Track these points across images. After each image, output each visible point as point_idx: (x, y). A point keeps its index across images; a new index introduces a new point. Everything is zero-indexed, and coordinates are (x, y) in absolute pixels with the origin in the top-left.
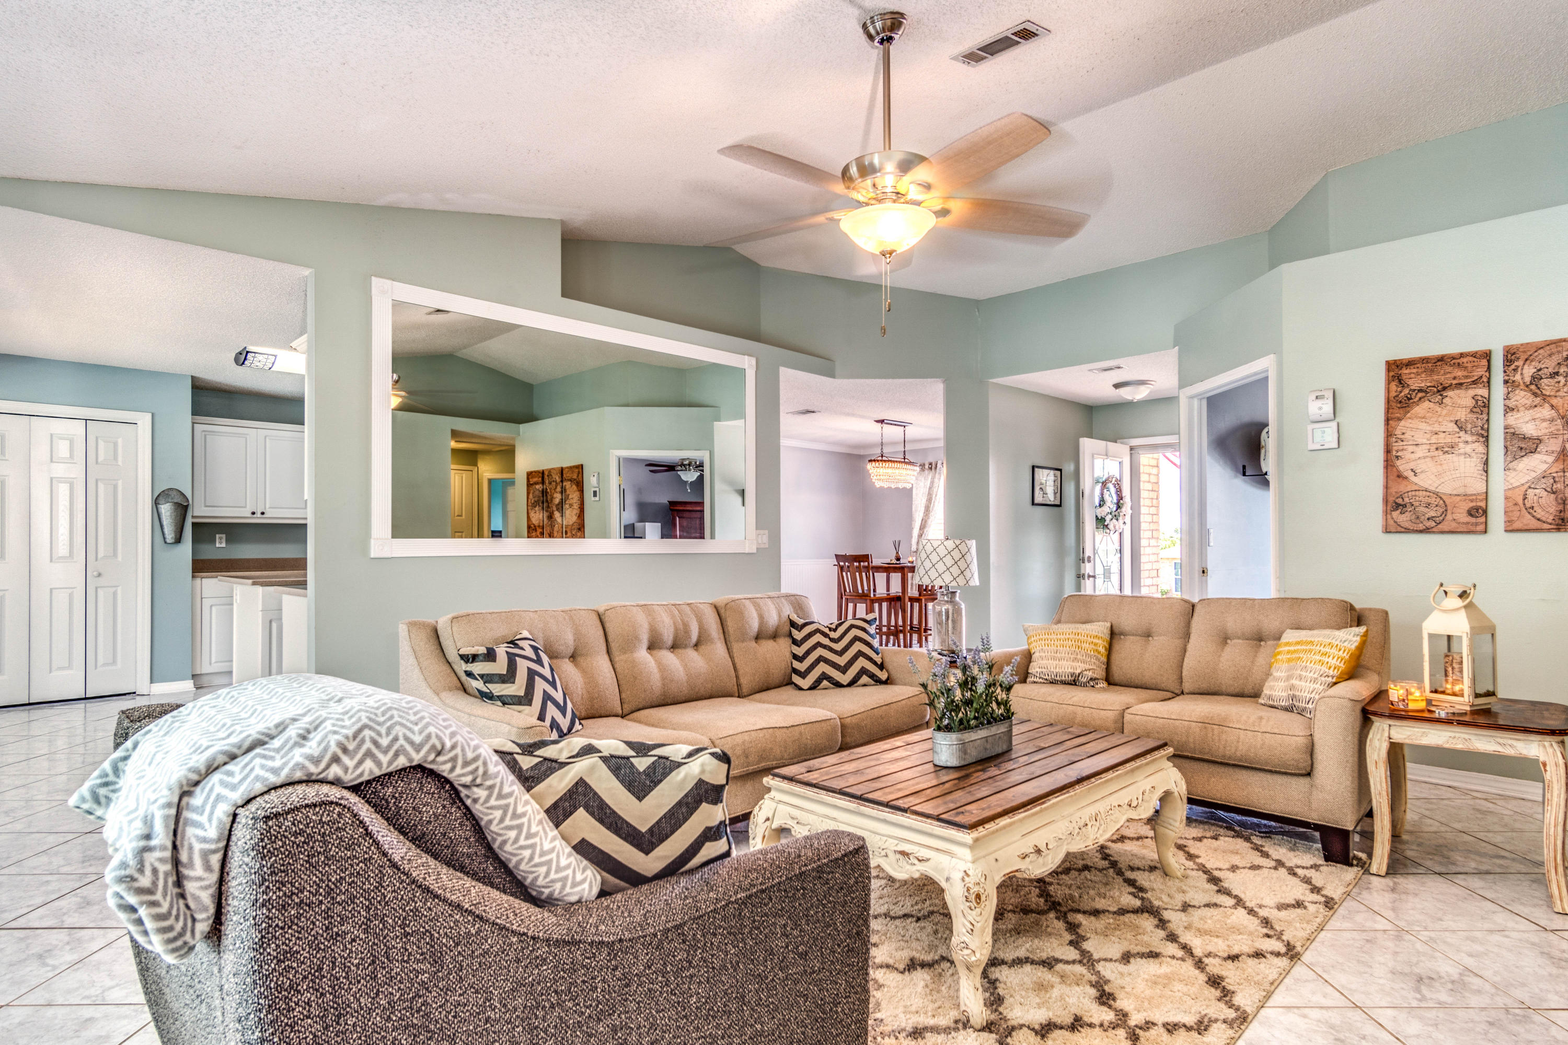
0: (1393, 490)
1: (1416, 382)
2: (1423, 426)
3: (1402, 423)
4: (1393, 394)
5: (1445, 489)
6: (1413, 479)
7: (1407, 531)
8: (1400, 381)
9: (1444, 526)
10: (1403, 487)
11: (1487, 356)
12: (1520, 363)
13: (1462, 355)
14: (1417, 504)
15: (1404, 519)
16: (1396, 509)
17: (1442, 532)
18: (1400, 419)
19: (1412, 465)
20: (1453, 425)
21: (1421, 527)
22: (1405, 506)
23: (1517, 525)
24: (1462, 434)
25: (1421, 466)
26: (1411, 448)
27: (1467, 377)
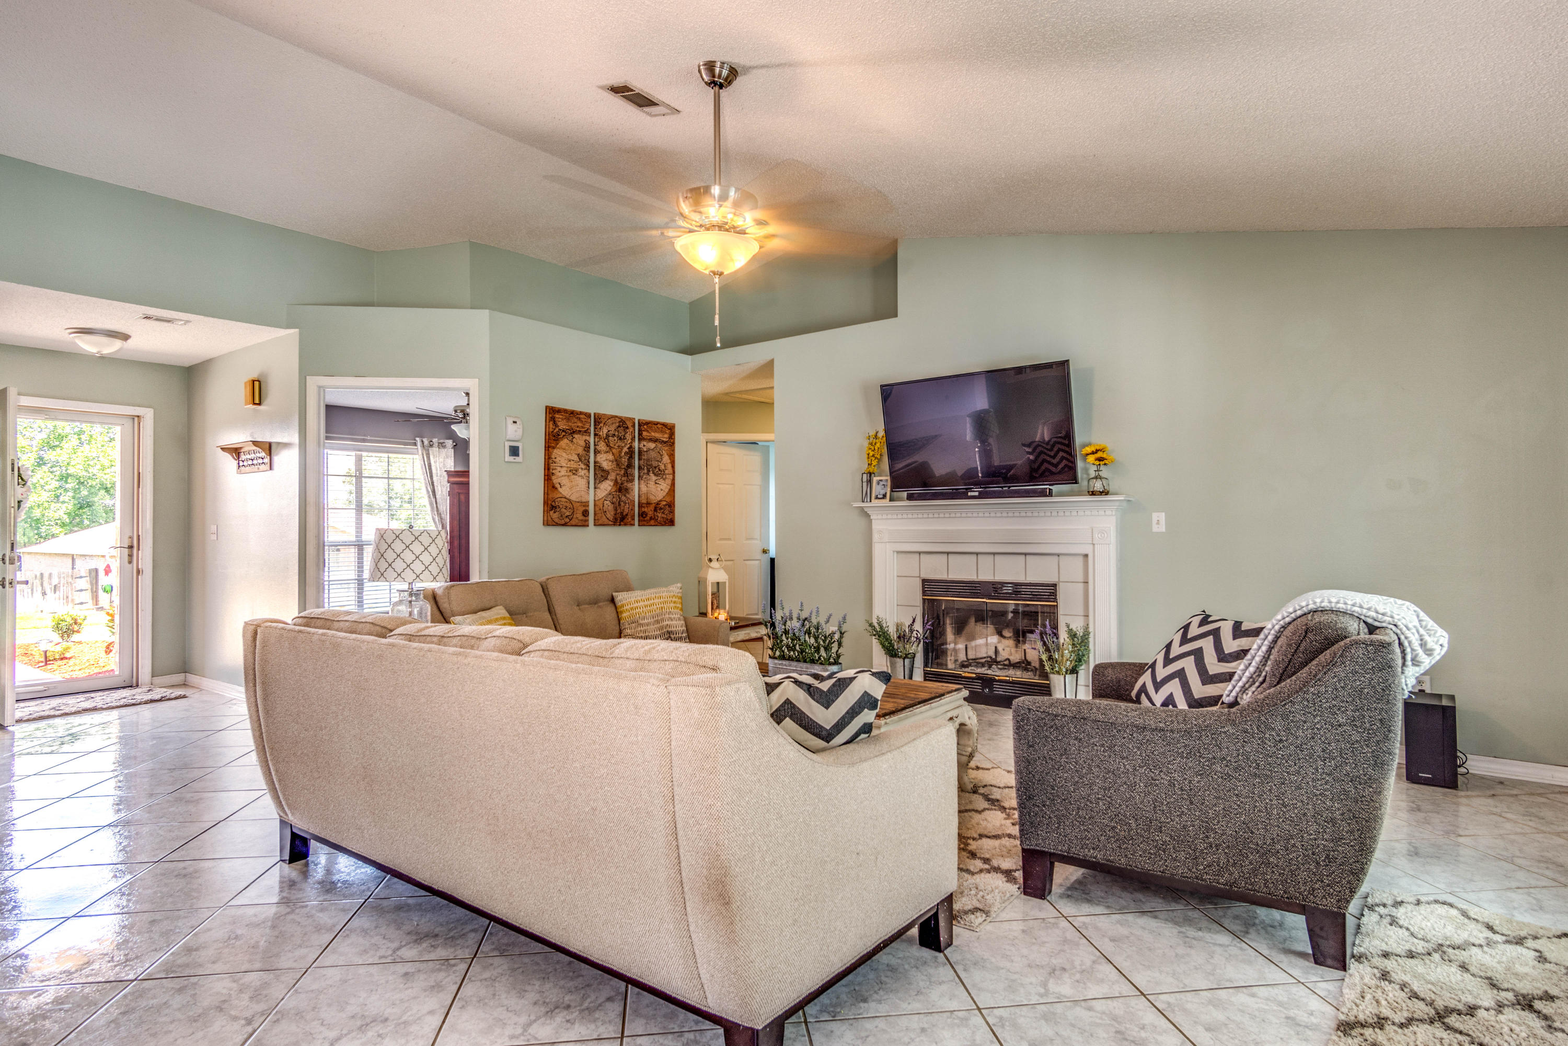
0: (550, 496)
1: (562, 425)
2: (564, 455)
3: (555, 451)
4: (551, 430)
5: (573, 498)
6: (560, 489)
7: (557, 524)
8: (554, 422)
9: (573, 522)
10: (556, 495)
11: (589, 415)
12: (602, 425)
13: (581, 413)
14: (561, 506)
15: (555, 516)
16: (552, 510)
17: (572, 526)
18: (554, 448)
19: (559, 480)
20: (576, 456)
21: (563, 522)
22: (556, 507)
23: (600, 522)
24: (580, 463)
25: (564, 481)
26: (559, 469)
27: (583, 427)
